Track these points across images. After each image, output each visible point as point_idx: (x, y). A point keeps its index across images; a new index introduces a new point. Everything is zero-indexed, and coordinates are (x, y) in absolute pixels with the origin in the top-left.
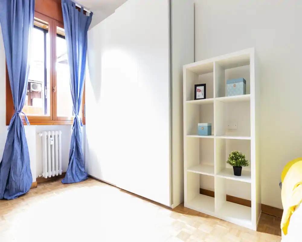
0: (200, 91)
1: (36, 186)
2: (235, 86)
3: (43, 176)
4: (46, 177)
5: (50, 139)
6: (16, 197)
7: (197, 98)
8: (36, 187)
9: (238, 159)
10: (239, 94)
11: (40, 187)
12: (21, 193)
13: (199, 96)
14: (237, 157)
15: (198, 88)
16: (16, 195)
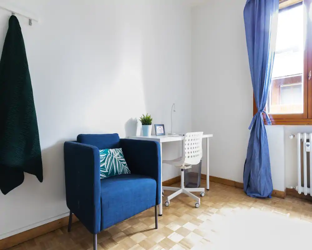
1: (283, 196)
3: (296, 189)
4: (300, 193)
5: (305, 143)
6: (255, 196)
8: (283, 198)
11: (288, 200)
12: (258, 195)
16: (254, 194)
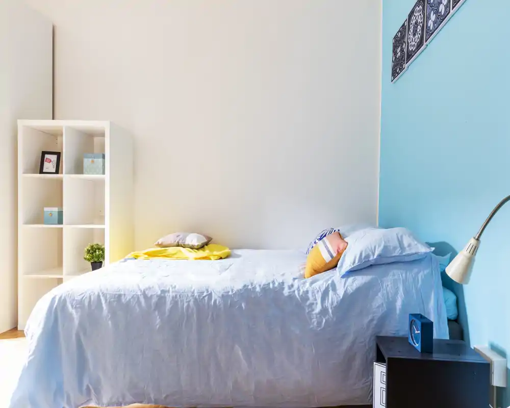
0: (50, 161)
2: (93, 162)
7: (44, 171)
9: (95, 252)
10: (97, 174)
13: (47, 168)
14: (94, 250)
15: (47, 156)
